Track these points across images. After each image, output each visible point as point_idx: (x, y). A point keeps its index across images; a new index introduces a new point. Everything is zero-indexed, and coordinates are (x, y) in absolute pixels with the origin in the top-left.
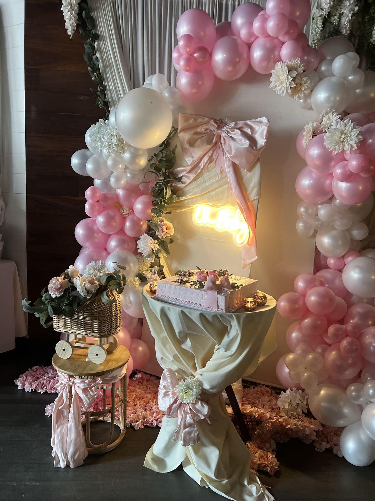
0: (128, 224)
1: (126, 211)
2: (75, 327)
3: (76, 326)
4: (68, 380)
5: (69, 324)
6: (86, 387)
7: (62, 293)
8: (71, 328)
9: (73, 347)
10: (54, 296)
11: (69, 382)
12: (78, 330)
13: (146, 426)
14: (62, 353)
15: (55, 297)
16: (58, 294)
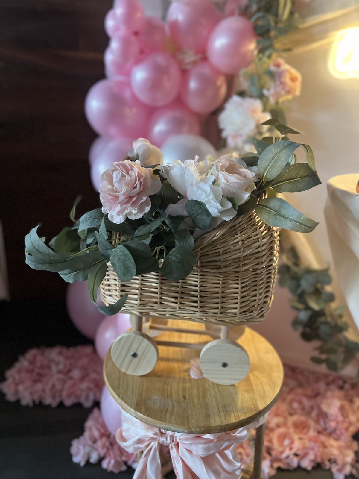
0: (193, 85)
1: (190, 57)
2: (173, 300)
3: (176, 298)
4: (156, 434)
5: (154, 293)
6: (211, 452)
7: (147, 209)
8: (161, 303)
9: (156, 344)
10: (118, 219)
11: (162, 437)
12: (180, 308)
13: (279, 469)
14: (131, 362)
15: (123, 221)
16: (134, 212)
